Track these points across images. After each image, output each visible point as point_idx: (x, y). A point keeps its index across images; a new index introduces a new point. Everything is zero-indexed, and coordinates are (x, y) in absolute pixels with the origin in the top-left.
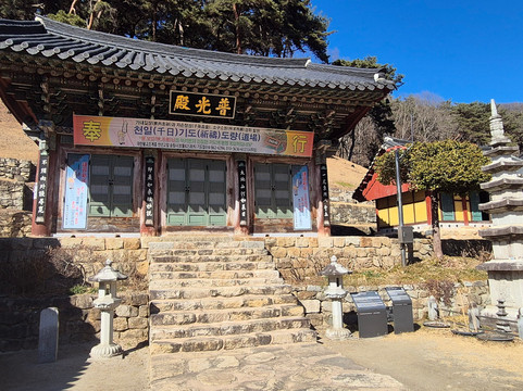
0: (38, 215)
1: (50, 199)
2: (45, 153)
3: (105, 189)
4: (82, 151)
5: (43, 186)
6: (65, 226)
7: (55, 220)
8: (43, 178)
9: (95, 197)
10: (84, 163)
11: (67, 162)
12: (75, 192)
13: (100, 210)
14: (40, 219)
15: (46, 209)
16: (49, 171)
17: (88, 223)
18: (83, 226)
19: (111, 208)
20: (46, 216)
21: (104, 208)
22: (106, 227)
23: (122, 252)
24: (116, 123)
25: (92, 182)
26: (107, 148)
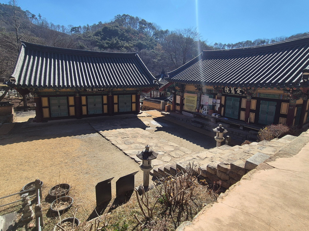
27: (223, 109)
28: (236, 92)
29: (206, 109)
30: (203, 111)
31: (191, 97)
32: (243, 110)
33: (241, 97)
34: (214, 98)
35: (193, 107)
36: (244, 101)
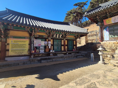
0: (100, 38)
1: (102, 36)
2: (100, 28)
3: (112, 32)
4: (107, 26)
5: (100, 34)
6: (105, 40)
7: (103, 39)
8: (100, 32)
9: (110, 34)
10: (107, 28)
11: (104, 29)
12: (106, 34)
13: (112, 36)
14: (100, 39)
15: (101, 37)
16: (101, 31)
17: (109, 39)
18: (108, 40)
19: (114, 36)
20: (101, 38)
21: (113, 36)
22: (113, 40)
23: (113, 45)
24: (113, 18)
25: (109, 31)
26: (112, 24)
27: (52, 47)
28: (59, 37)
29: (43, 49)
30: (41, 50)
31: (20, 41)
32: (63, 45)
33: (61, 40)
34: (46, 40)
35: (23, 50)
36: (63, 41)
